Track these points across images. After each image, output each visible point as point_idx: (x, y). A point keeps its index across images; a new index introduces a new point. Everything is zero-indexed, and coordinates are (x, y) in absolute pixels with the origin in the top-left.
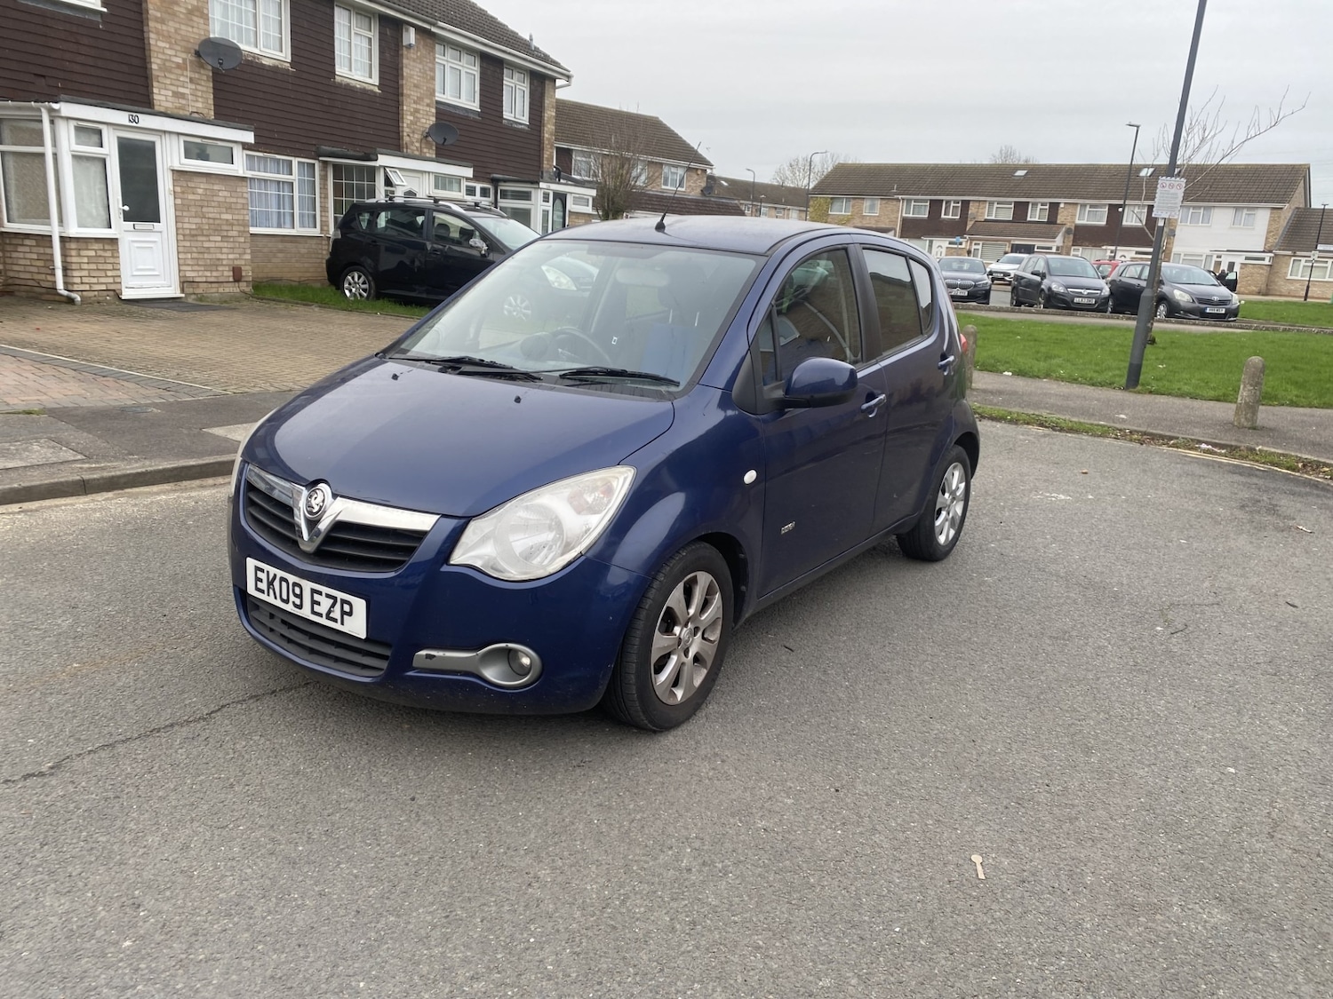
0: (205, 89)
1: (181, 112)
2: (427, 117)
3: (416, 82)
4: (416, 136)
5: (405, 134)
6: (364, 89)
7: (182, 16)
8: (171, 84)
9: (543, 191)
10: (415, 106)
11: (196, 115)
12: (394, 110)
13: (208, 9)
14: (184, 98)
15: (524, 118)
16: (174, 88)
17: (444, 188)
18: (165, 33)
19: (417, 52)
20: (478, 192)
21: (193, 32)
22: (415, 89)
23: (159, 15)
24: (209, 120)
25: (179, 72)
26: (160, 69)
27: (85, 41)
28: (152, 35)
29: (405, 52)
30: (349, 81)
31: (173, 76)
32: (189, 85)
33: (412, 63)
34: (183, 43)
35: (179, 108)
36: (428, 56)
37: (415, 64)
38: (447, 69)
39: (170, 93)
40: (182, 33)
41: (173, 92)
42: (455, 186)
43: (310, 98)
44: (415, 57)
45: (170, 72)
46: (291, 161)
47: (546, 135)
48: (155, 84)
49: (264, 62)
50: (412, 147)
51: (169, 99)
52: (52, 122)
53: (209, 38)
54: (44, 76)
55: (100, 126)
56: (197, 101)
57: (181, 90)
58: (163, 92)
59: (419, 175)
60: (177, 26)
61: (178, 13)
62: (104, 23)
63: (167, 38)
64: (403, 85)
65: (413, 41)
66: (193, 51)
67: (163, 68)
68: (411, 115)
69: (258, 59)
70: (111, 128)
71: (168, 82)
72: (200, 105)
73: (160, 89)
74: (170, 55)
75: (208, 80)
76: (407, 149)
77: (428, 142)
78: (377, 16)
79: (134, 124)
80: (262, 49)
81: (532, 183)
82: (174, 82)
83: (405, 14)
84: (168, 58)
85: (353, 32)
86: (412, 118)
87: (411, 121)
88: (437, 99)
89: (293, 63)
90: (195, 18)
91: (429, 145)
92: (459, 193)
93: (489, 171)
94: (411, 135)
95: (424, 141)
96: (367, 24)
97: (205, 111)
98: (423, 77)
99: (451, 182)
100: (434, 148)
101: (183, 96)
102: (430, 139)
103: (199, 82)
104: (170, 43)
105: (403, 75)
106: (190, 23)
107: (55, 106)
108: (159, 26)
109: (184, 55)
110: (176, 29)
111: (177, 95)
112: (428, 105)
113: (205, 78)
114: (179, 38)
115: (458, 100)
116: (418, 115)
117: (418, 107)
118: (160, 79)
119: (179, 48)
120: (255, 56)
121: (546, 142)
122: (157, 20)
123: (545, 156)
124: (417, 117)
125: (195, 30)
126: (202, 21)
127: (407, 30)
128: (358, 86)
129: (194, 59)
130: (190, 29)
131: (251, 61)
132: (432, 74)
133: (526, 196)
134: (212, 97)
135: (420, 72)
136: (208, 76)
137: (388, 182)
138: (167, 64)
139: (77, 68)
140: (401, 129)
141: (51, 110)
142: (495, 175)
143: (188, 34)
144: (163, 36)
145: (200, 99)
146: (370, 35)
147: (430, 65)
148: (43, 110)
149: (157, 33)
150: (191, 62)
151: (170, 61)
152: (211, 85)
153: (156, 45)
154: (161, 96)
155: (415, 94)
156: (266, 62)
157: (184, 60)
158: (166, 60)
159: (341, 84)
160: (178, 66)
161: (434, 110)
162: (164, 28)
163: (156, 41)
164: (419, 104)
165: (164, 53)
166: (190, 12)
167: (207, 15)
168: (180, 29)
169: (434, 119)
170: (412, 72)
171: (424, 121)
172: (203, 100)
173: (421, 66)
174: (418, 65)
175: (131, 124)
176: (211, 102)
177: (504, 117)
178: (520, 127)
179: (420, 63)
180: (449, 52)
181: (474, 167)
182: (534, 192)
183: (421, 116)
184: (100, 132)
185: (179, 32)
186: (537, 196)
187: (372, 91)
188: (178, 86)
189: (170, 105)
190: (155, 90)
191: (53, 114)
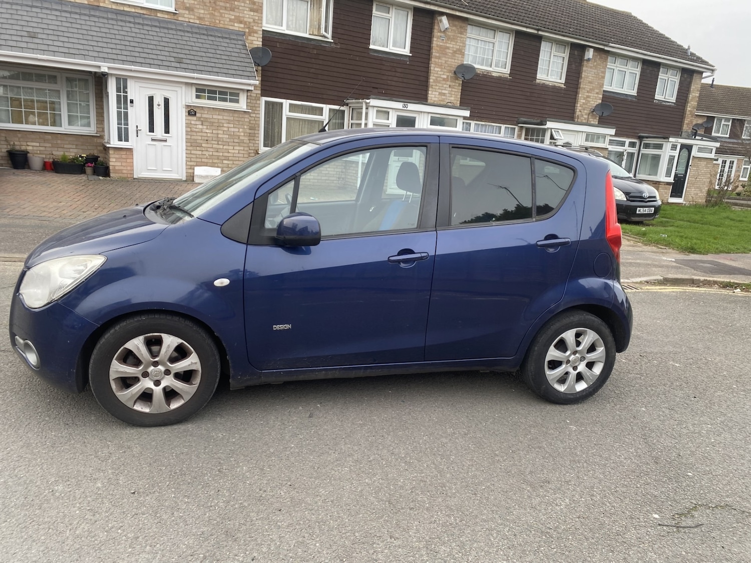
0: (457, 90)
1: (442, 103)
2: (596, 100)
3: (590, 80)
4: (586, 111)
5: (578, 110)
6: (555, 86)
7: (450, 54)
8: (439, 89)
9: (671, 143)
10: (587, 94)
11: (449, 104)
12: (573, 97)
13: (465, 50)
14: (444, 96)
15: (673, 99)
16: (440, 91)
17: (592, 141)
18: (440, 64)
19: (594, 62)
20: (627, 144)
21: (455, 62)
22: (589, 84)
23: (438, 55)
24: (456, 107)
25: (444, 82)
26: (434, 82)
27: (399, 70)
28: (432, 65)
29: (585, 63)
30: (544, 82)
31: (440, 85)
32: (448, 89)
33: (589, 69)
34: (448, 68)
35: (441, 101)
36: (602, 65)
37: (591, 70)
38: (616, 72)
39: (438, 93)
40: (449, 63)
41: (439, 93)
42: (601, 140)
43: (519, 93)
44: (592, 65)
45: (439, 83)
46: (501, 127)
47: (689, 109)
48: (430, 89)
49: (493, 75)
50: (582, 118)
51: (437, 96)
52: (367, 108)
53: (463, 64)
54: (377, 88)
55: (389, 110)
56: (451, 97)
57: (443, 91)
58: (434, 93)
59: (576, 133)
60: (447, 59)
61: (448, 53)
62: (410, 61)
63: (440, 66)
64: (580, 82)
65: (591, 57)
66: (453, 72)
67: (436, 81)
68: (584, 99)
69: (490, 73)
70: (394, 111)
71: (437, 88)
72: (453, 98)
73: (432, 91)
74: (440, 74)
75: (459, 86)
76: (578, 119)
77: (593, 115)
78: (570, 44)
79: (405, 108)
80: (494, 68)
81: (664, 138)
82: (440, 88)
83: (587, 41)
84: (439, 76)
85: (552, 54)
86: (584, 101)
87: (583, 103)
88: (604, 89)
89: (510, 74)
90: (457, 55)
91: (594, 117)
92: (603, 144)
93: (638, 131)
94: (582, 111)
95: (591, 114)
96: (563, 50)
97: (455, 102)
98: (596, 77)
99: (598, 138)
100: (598, 118)
101: (444, 94)
102: (594, 113)
103: (454, 87)
104: (442, 68)
105: (581, 77)
106: (454, 58)
107: (368, 101)
108: (437, 60)
109: (448, 74)
110: (446, 61)
111: (440, 94)
112: (597, 93)
113: (457, 85)
114: (447, 65)
115: (622, 89)
116: (589, 99)
117: (590, 94)
118: (433, 87)
119: (446, 71)
120: (488, 72)
121: (688, 113)
122: (436, 57)
123: (686, 122)
124: (588, 101)
125: (456, 61)
126: (460, 56)
127: (588, 51)
128: (550, 84)
129: (453, 75)
130: (453, 61)
131: (486, 75)
132: (603, 75)
133: (660, 147)
134: (460, 94)
135: (594, 74)
136: (459, 84)
137: (552, 137)
138: (438, 79)
139: (393, 83)
140: (576, 108)
141: (366, 103)
142: (641, 134)
143: (452, 63)
144: (438, 65)
145: (453, 96)
146: (563, 55)
147: (603, 70)
148: (364, 103)
149: (435, 64)
150: (451, 77)
151: (440, 77)
152: (461, 88)
153: (434, 70)
154: (432, 95)
155: (589, 87)
156: (494, 74)
157: (448, 76)
158: (439, 77)
159: (539, 84)
160: (444, 79)
161: (601, 96)
162: (440, 61)
163: (434, 68)
164: (591, 93)
165: (437, 74)
166: (455, 52)
167: (464, 52)
168: (448, 61)
169: (600, 101)
170: (589, 75)
171: (593, 102)
172: (455, 95)
173: (596, 71)
174: (593, 70)
175: (403, 108)
176: (459, 97)
177: (656, 98)
178: (668, 104)
179: (595, 69)
180: (619, 61)
181: (617, 128)
182: (665, 144)
183: (591, 100)
184: (388, 113)
185: (447, 62)
186: (667, 146)
187: (559, 87)
188: (442, 90)
189: (436, 99)
190: (430, 92)
191: (368, 105)
